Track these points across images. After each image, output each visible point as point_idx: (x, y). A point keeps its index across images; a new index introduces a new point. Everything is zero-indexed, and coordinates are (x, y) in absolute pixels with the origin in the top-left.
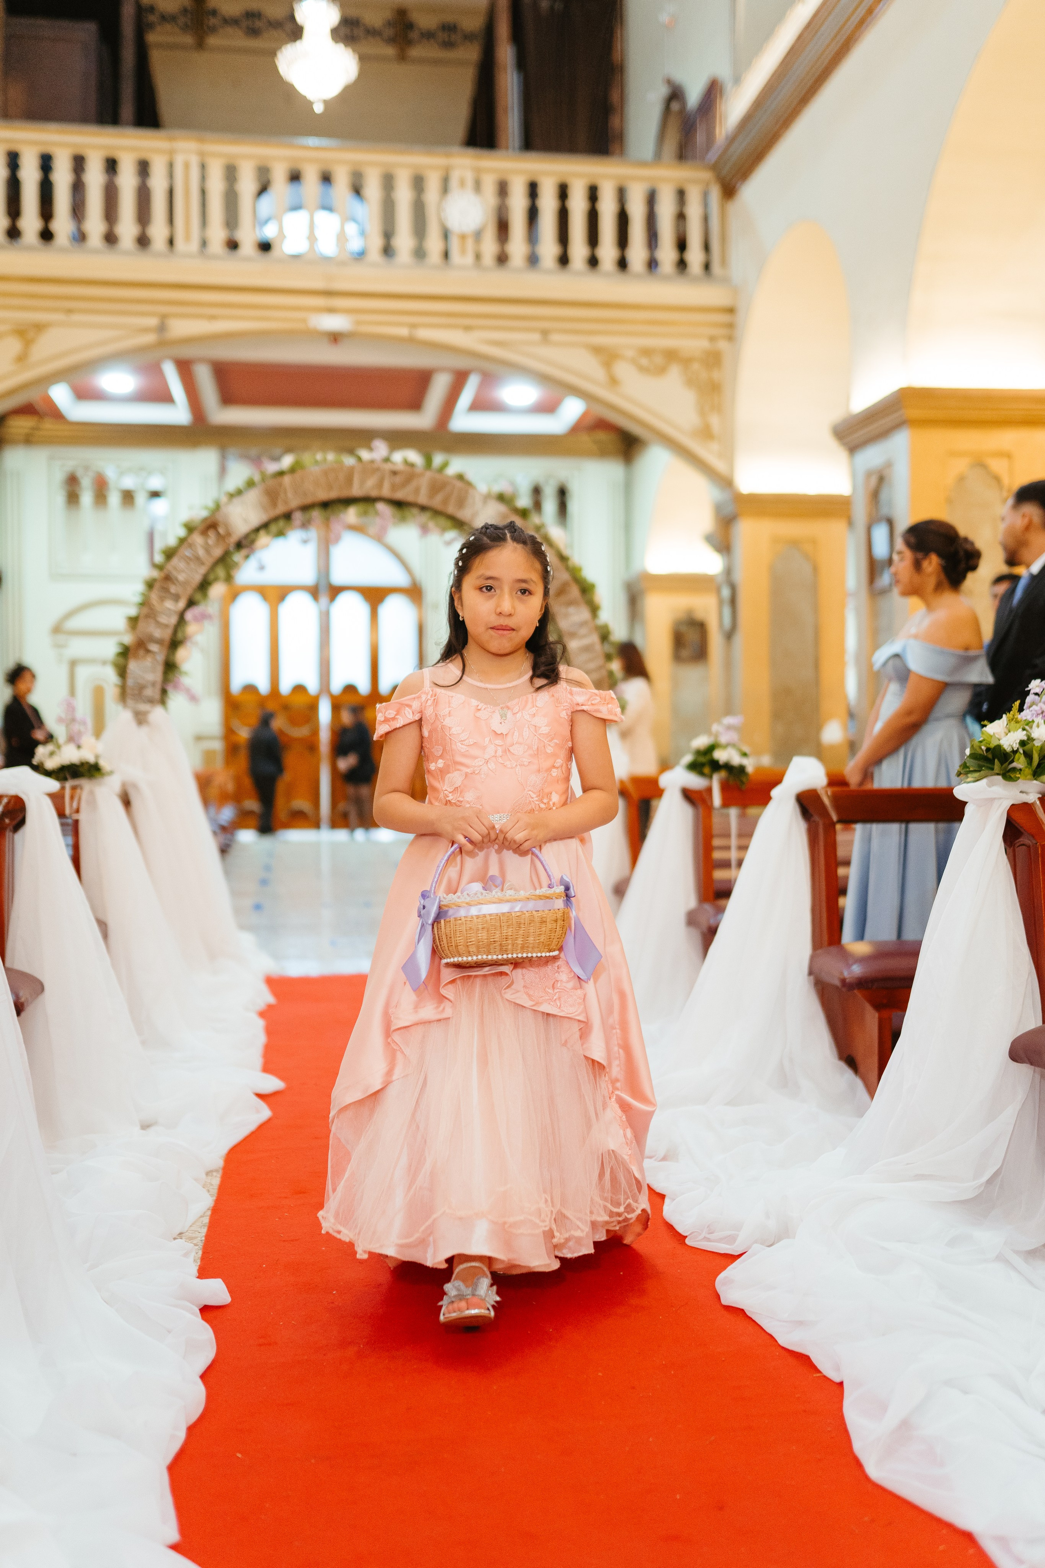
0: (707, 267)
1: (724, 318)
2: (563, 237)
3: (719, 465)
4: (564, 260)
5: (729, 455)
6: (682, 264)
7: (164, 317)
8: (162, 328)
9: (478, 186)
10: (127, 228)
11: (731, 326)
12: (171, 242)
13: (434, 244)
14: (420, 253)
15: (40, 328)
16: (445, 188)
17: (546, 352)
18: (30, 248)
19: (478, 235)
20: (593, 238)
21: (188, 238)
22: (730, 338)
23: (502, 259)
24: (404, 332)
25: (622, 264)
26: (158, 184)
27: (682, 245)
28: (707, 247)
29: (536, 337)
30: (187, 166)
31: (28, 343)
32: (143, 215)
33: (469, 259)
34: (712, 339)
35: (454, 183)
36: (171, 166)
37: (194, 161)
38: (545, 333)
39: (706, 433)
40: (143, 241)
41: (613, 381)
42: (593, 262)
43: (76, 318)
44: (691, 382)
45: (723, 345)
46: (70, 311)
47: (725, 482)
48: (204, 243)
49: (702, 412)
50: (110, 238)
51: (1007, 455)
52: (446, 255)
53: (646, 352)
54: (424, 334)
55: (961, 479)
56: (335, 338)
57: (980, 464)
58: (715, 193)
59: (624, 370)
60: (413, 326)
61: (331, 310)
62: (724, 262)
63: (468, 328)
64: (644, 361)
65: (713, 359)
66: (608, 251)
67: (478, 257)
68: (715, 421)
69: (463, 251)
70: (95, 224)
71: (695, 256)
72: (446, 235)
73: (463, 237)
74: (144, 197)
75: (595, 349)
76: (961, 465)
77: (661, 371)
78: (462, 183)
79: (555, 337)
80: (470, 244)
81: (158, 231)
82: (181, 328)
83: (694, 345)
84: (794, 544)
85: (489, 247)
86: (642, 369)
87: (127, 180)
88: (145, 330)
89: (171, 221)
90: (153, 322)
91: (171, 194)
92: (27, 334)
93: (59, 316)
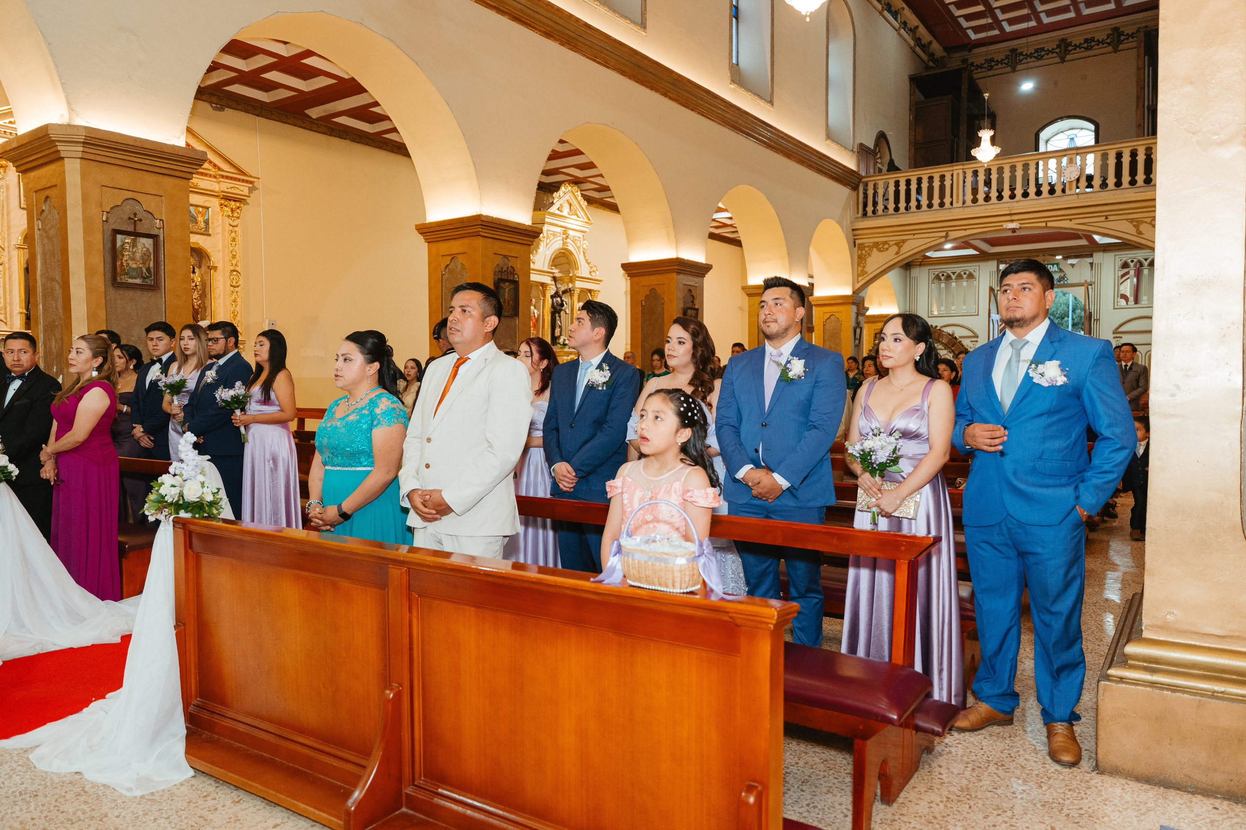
4: (1119, 184)
7: (947, 232)
8: (946, 236)
10: (936, 201)
12: (952, 204)
13: (1058, 187)
14: (1052, 192)
15: (904, 241)
17: (1106, 225)
18: (901, 214)
19: (1077, 181)
20: (1134, 172)
21: (958, 202)
23: (1089, 188)
24: (1044, 224)
25: (1148, 181)
26: (948, 183)
29: (1103, 219)
30: (958, 174)
31: (900, 247)
32: (942, 196)
33: (1074, 191)
36: (952, 175)
37: (961, 172)
40: (941, 205)
41: (1140, 233)
42: (1134, 182)
43: (916, 236)
46: (914, 234)
48: (964, 203)
50: (930, 206)
52: (1063, 190)
54: (1049, 224)
56: (1014, 230)
59: (1145, 228)
60: (1046, 222)
61: (1012, 221)
63: (1071, 220)
67: (1078, 189)
69: (1071, 188)
70: (924, 201)
72: (1064, 182)
73: (1070, 183)
74: (942, 188)
75: (1131, 221)
79: (1110, 218)
80: (1073, 185)
81: (947, 200)
82: (953, 235)
85: (1084, 184)
87: (936, 184)
88: (942, 237)
89: (952, 196)
90: (944, 234)
91: (952, 185)
92: (899, 244)
93: (912, 237)
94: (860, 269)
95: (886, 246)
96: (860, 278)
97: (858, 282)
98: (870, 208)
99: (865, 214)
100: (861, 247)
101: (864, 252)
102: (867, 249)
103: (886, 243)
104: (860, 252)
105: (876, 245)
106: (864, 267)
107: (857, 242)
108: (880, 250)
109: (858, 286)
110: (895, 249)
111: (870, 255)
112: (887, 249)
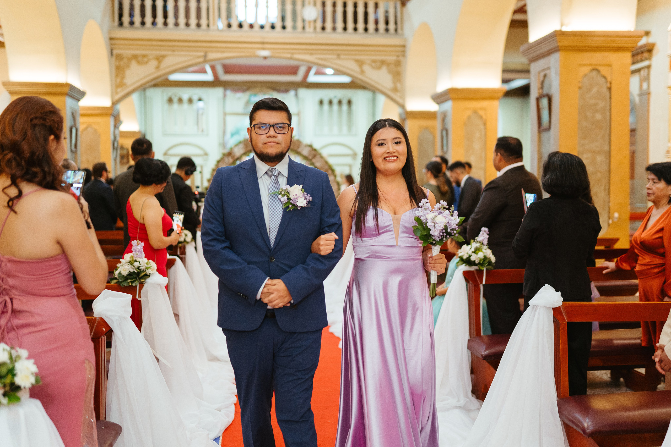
0: (396, 30)
1: (401, 49)
2: (345, 21)
3: (400, 101)
4: (345, 29)
5: (403, 97)
6: (387, 30)
7: (206, 53)
8: (205, 56)
9: (315, 5)
10: (193, 21)
11: (404, 52)
12: (208, 25)
13: (299, 24)
14: (294, 27)
15: (164, 57)
16: (303, 5)
17: (339, 62)
18: (160, 29)
19: (315, 21)
20: (355, 21)
21: (214, 24)
22: (404, 56)
23: (323, 28)
24: (289, 56)
25: (366, 30)
26: (203, 5)
27: (387, 23)
28: (396, 23)
29: (335, 57)
31: (160, 62)
32: (199, 16)
33: (312, 30)
34: (398, 56)
35: (306, 2)
38: (339, 55)
39: (395, 90)
40: (198, 25)
41: (363, 72)
42: (355, 29)
43: (176, 53)
44: (390, 72)
45: (401, 58)
46: (174, 51)
47: (403, 107)
49: (394, 82)
50: (187, 25)
51: (484, 109)
52: (304, 28)
53: (374, 61)
54: (296, 56)
55: (469, 118)
56: (265, 58)
57: (475, 112)
58: (399, 4)
59: (366, 68)
60: (293, 54)
61: (264, 49)
62: (402, 29)
63: (311, 54)
64: (373, 64)
65: (398, 64)
66: (361, 25)
67: (315, 28)
68: (399, 85)
69: (310, 27)
70: (182, 20)
71: (392, 26)
72: (304, 21)
73: (310, 22)
74: (199, 10)
75: (357, 61)
76: (469, 113)
77: (379, 68)
78: (309, 3)
79: (342, 57)
80: (312, 25)
81: (204, 22)
82: (211, 56)
83: (391, 58)
84: (427, 128)
85: (319, 24)
86: (373, 68)
87: (193, 4)
88: (199, 57)
89: (208, 18)
90: (202, 54)
91: (208, 9)
92: (159, 59)
93: (170, 53)
94: (118, 80)
95: (145, 59)
96: (119, 90)
97: (117, 93)
98: (126, 19)
99: (121, 24)
100: (119, 57)
101: (122, 63)
102: (125, 60)
103: (144, 56)
104: (117, 63)
105: (135, 57)
106: (123, 78)
107: (115, 52)
108: (139, 63)
109: (117, 97)
110: (154, 63)
111: (128, 66)
112: (147, 63)
